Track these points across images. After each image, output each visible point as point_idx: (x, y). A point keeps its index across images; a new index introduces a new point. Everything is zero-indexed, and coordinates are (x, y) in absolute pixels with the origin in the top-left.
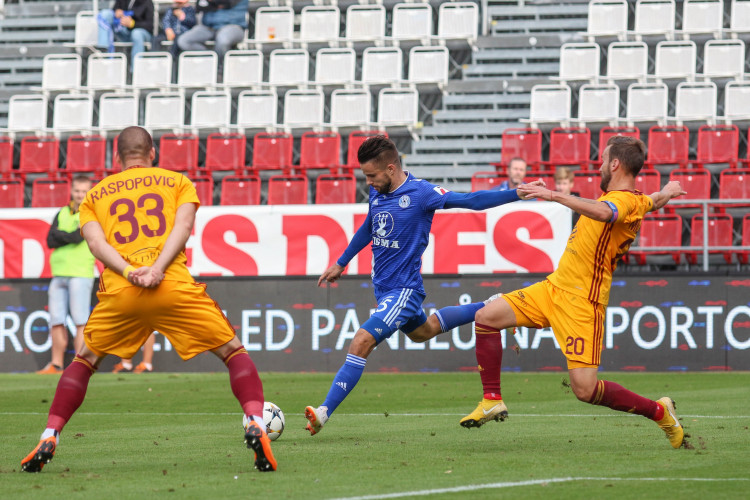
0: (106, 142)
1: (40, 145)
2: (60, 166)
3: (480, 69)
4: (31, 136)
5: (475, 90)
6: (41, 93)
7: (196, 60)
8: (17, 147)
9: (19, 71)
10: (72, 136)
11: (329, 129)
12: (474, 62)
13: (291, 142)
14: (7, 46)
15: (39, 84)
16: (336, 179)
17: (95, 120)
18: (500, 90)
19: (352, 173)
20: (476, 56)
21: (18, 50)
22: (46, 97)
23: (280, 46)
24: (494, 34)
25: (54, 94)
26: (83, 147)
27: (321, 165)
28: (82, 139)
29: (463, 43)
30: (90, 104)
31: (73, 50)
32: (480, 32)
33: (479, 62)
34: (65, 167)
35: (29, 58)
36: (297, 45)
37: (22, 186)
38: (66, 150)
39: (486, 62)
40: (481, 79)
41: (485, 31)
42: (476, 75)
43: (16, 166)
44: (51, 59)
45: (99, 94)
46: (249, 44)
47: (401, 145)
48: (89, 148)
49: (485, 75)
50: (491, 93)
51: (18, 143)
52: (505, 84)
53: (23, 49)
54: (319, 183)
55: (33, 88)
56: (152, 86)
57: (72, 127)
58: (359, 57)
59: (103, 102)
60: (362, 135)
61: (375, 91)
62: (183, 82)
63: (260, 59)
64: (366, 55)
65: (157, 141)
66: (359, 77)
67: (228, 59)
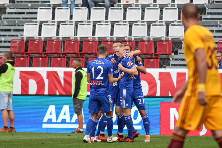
0: (62, 41)
1: (36, 42)
2: (43, 51)
3: (209, 16)
4: (32, 38)
5: (207, 25)
6: (36, 22)
7: (97, 10)
8: (27, 43)
9: (28, 13)
10: (48, 39)
11: (149, 38)
12: (207, 14)
13: (134, 43)
14: (23, 3)
15: (36, 18)
16: (152, 58)
17: (58, 33)
18: (217, 25)
19: (158, 56)
20: (207, 11)
21: (28, 5)
22: (38, 24)
24: (215, 3)
25: (41, 23)
26: (53, 43)
27: (146, 53)
28: (53, 41)
29: (203, 6)
30: (56, 27)
31: (49, 6)
32: (209, 2)
33: (208, 13)
34: (46, 51)
35: (31, 8)
36: (137, 6)
37: (29, 58)
38: (46, 45)
39: (211, 14)
40: (209, 20)
41: (211, 2)
42: (207, 19)
43: (26, 50)
44: (40, 9)
45: (59, 23)
46: (118, 4)
47: (177, 46)
48: (55, 44)
49: (211, 19)
50: (213, 26)
51: (27, 41)
52: (219, 23)
53: (30, 5)
54: (145, 60)
55: (33, 20)
56: (80, 20)
57: (48, 36)
58: (161, 11)
59: (61, 26)
60: (162, 41)
61: (168, 24)
62: (92, 19)
63: (123, 10)
64: (164, 10)
65: (81, 42)
66: (161, 18)
67: (110, 10)
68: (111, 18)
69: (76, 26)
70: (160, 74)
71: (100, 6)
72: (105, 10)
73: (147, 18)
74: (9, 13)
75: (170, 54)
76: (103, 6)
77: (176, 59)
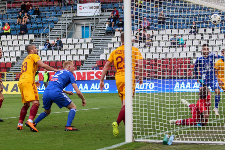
3: (93, 52)
5: (93, 55)
17: (42, 59)
20: (93, 51)
23: (66, 49)
24: (95, 48)
32: (93, 47)
36: (69, 49)
39: (94, 51)
45: (42, 56)
47: (83, 63)
50: (95, 55)
52: (97, 54)
56: (49, 55)
58: (77, 51)
59: (43, 57)
60: (78, 61)
61: (79, 55)
62: (53, 54)
63: (64, 51)
64: (78, 50)
65: (50, 62)
66: (77, 53)
67: (59, 51)
68: (60, 54)
69: (48, 57)
70: (77, 72)
71: (56, 50)
72: (58, 51)
73: (72, 53)
74: (25, 53)
75: (80, 65)
76: (57, 50)
77: (82, 67)
